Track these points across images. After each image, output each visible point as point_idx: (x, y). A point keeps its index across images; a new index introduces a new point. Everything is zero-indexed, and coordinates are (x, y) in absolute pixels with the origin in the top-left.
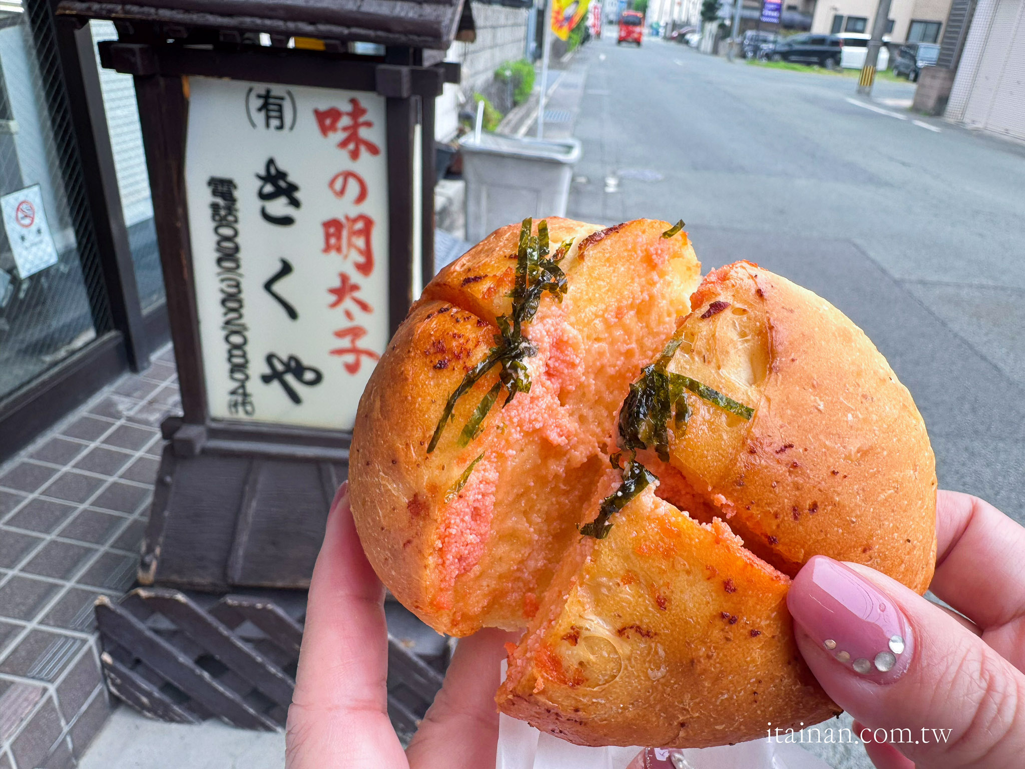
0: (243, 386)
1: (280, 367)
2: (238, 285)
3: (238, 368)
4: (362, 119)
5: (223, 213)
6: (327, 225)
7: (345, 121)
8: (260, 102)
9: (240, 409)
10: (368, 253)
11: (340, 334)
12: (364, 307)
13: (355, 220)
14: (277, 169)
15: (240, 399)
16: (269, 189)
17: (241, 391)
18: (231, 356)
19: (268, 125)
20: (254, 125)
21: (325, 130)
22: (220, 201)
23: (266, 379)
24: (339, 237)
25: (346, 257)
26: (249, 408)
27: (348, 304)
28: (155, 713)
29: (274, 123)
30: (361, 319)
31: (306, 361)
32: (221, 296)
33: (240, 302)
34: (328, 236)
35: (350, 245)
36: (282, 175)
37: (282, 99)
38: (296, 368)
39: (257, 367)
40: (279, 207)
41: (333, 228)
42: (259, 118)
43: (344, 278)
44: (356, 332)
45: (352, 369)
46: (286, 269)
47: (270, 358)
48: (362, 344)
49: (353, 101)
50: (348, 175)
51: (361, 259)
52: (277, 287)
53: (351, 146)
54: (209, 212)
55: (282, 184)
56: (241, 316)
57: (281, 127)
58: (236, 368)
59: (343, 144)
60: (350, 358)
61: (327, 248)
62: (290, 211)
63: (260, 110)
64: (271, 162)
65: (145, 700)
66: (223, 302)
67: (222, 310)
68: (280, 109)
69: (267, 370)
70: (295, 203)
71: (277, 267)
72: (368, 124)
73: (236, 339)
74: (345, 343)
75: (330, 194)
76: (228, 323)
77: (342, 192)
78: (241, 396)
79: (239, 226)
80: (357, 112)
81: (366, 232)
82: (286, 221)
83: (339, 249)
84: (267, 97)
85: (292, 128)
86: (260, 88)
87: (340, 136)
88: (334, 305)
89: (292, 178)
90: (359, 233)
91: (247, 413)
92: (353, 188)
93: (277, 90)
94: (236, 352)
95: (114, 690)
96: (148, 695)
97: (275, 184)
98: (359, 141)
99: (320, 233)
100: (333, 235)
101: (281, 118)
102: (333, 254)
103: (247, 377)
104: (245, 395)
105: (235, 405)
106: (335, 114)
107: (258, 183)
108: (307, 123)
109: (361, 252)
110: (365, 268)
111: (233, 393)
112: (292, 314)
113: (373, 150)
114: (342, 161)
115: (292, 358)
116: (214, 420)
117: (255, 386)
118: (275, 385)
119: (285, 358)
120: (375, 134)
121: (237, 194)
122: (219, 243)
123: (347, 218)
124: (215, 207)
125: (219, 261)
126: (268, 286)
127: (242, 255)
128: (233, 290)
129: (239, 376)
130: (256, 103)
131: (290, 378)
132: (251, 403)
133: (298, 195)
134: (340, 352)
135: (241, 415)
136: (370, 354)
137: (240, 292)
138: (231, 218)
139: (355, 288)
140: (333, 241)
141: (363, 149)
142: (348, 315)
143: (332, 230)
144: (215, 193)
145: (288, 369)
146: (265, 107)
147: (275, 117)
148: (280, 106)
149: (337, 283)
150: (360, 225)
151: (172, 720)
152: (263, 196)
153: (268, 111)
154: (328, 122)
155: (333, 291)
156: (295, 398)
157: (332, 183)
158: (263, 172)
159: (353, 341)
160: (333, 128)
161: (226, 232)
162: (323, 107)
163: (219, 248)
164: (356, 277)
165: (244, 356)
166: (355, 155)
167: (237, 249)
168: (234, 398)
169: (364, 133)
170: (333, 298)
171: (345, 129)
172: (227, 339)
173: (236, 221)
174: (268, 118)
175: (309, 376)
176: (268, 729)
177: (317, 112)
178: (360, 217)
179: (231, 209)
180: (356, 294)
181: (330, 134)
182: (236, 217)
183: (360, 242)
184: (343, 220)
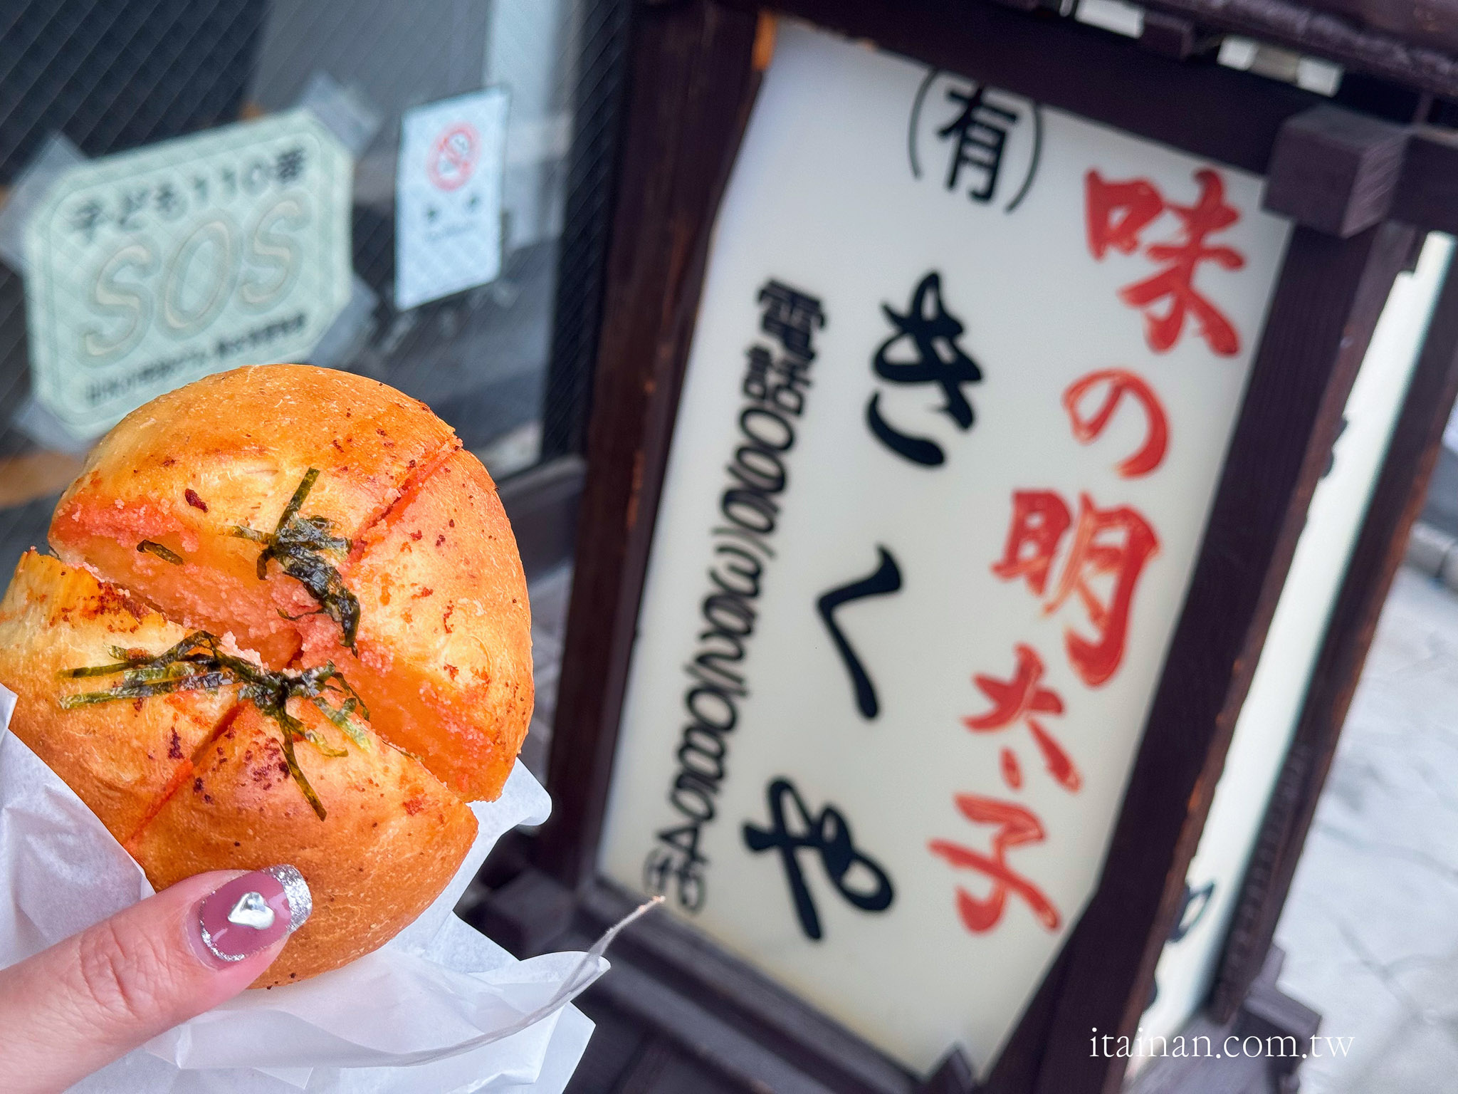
0: (694, 831)
1: (796, 825)
2: (755, 575)
3: (696, 781)
4: (1214, 239)
5: (773, 378)
6: (1028, 501)
7: (1166, 230)
8: (952, 112)
9: (672, 883)
10: (1115, 622)
11: (973, 809)
12: (1060, 766)
13: (1107, 518)
14: (940, 305)
15: (678, 859)
16: (904, 352)
17: (685, 840)
18: (687, 746)
19: (952, 181)
20: (916, 171)
21: (1100, 238)
22: (776, 348)
23: (755, 839)
24: (1049, 549)
25: (1050, 609)
26: (692, 891)
27: (1017, 736)
29: (973, 178)
31: (864, 840)
32: (707, 588)
33: (749, 616)
34: (1019, 533)
35: (1075, 578)
36: (951, 327)
37: (1012, 117)
38: (835, 843)
39: (743, 799)
40: (916, 409)
41: (1041, 515)
42: (938, 154)
43: (1029, 664)
44: (1018, 824)
45: (978, 917)
46: (886, 577)
47: (779, 790)
48: (1022, 860)
49: (1209, 181)
50: (1127, 382)
51: (1092, 634)
52: (851, 616)
53: (1162, 307)
54: (739, 367)
55: (943, 350)
56: (739, 656)
57: (985, 196)
58: (690, 781)
59: (1141, 294)
60: (981, 887)
61: (1009, 566)
62: (940, 429)
63: (945, 132)
64: (932, 282)
66: (709, 605)
67: (702, 625)
68: (998, 149)
69: (763, 819)
70: (962, 414)
71: (865, 565)
72: (1233, 260)
73: (713, 709)
74: (980, 838)
75: (1062, 420)
76: (703, 660)
77: (1096, 426)
78: (683, 854)
79: (803, 426)
80: (1210, 212)
81: (1129, 562)
82: (925, 453)
83: (1038, 580)
84: (973, 103)
85: (1013, 206)
86: (963, 80)
87: (1141, 268)
88: (980, 724)
89: (971, 344)
90: (1108, 557)
91: (684, 900)
92: (1131, 427)
94: (701, 740)
97: (924, 346)
98: (1189, 300)
99: (1002, 516)
100: (1033, 535)
101: (993, 170)
102: (1020, 585)
103: (710, 815)
104: (693, 855)
105: (663, 869)
106: (1142, 202)
107: (885, 330)
109: (1096, 613)
110: (1096, 661)
111: (667, 837)
112: (866, 699)
113: (1223, 337)
115: (830, 812)
116: (604, 884)
117: (722, 843)
118: (772, 861)
119: (815, 808)
120: (1242, 293)
121: (821, 341)
122: (740, 452)
123: (1087, 503)
124: (759, 358)
125: (729, 498)
126: (829, 604)
127: (787, 502)
128: (742, 584)
129: (693, 801)
130: (942, 111)
131: (810, 862)
132: (699, 880)
133: (974, 393)
134: (959, 856)
135: (671, 903)
136: (1038, 901)
137: (755, 593)
138: (788, 399)
139: (1051, 702)
140: (1029, 551)
141: (1192, 324)
142: (1010, 766)
143: (1035, 521)
144: (769, 323)
145: (814, 837)
146: (960, 129)
147: (980, 164)
148: (1002, 136)
149: (1005, 670)
150: (1116, 537)
152: (884, 368)
153: (965, 140)
154: (1117, 217)
155: (987, 685)
156: (811, 925)
157: (1076, 393)
158: (902, 304)
159: (1000, 843)
160: (1126, 238)
161: (769, 430)
163: (738, 466)
164: (1061, 674)
165: (719, 756)
166: (1164, 335)
167: (780, 482)
168: (666, 850)
169: (1210, 280)
170: (983, 705)
171: (1159, 251)
172: (691, 697)
173: (799, 411)
174: (960, 159)
175: (861, 880)
177: (1094, 180)
178: (1126, 515)
179: (795, 375)
180: (1048, 722)
181: (1114, 255)
182: (801, 399)
183: (1104, 585)
184: (1074, 506)
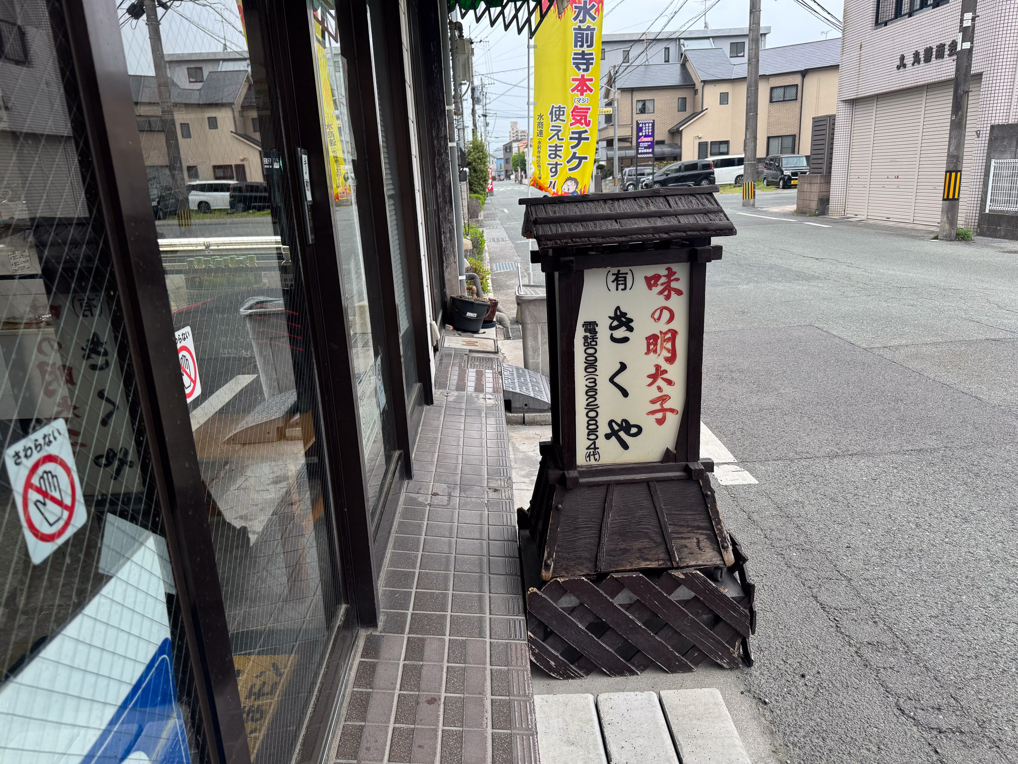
0: (594, 443)
1: (616, 428)
2: (595, 382)
3: (592, 432)
4: (672, 278)
5: (590, 341)
6: (648, 339)
7: (663, 280)
8: (614, 277)
9: (592, 457)
10: (673, 351)
11: (653, 402)
12: (669, 382)
13: (666, 333)
14: (620, 311)
15: (592, 451)
16: (615, 323)
17: (593, 446)
18: (589, 425)
19: (617, 290)
20: (609, 290)
21: (650, 287)
22: (588, 334)
23: (608, 437)
24: (656, 345)
25: (659, 355)
26: (597, 457)
27: (660, 382)
28: (559, 674)
29: (621, 287)
30: (667, 389)
31: (632, 422)
32: (586, 389)
33: (596, 390)
34: (649, 345)
35: (662, 347)
36: (624, 315)
37: (627, 274)
38: (626, 426)
39: (604, 429)
40: (621, 333)
41: (652, 340)
42: (613, 286)
43: (658, 367)
44: (664, 399)
45: (660, 422)
46: (623, 367)
47: (610, 424)
48: (667, 405)
49: (669, 269)
50: (663, 309)
51: (669, 355)
52: (616, 380)
53: (666, 293)
54: (583, 341)
55: (624, 320)
56: (595, 400)
57: (624, 289)
59: (661, 293)
60: (659, 415)
61: (648, 351)
62: (626, 334)
63: (613, 282)
64: (618, 308)
65: (552, 663)
66: (586, 393)
67: (586, 397)
68: (625, 280)
69: (609, 431)
70: (631, 329)
71: (618, 366)
72: (677, 280)
73: (592, 414)
74: (657, 406)
75: (652, 320)
76: (588, 405)
77: (659, 319)
78: (593, 449)
79: (598, 347)
80: (671, 273)
81: (673, 340)
82: (625, 340)
83: (655, 351)
84: (618, 274)
85: (631, 289)
86: (615, 270)
87: (660, 288)
88: (650, 385)
89: (629, 316)
90: (668, 340)
91: (596, 460)
92: (666, 315)
93: (623, 270)
94: (592, 422)
95: (533, 659)
96: (555, 658)
97: (619, 320)
98: (671, 290)
99: (644, 344)
100: (652, 344)
101: (625, 284)
102: (652, 354)
103: (597, 437)
104: (595, 448)
105: (589, 456)
106: (657, 277)
107: (610, 321)
108: (641, 284)
109: (668, 351)
110: (671, 360)
111: (588, 448)
112: (625, 394)
113: (679, 292)
114: (661, 301)
115: (624, 420)
117: (601, 442)
118: (613, 439)
119: (619, 422)
120: (681, 284)
121: (597, 329)
122: (586, 358)
123: (661, 332)
124: (586, 338)
125: (586, 368)
126: (611, 380)
127: (598, 364)
128: (593, 384)
129: (593, 437)
130: (611, 278)
131: (622, 434)
132: (598, 453)
133: (632, 324)
134: (653, 412)
135: (593, 462)
136: (672, 410)
137: (596, 385)
138: (593, 343)
139: (665, 372)
140: (652, 347)
141: (673, 293)
142: (659, 388)
143: (651, 341)
144: (587, 330)
145: (621, 428)
146: (616, 280)
147: (622, 284)
148: (625, 278)
149: (653, 371)
150: (669, 335)
151: (569, 677)
152: (612, 328)
153: (618, 281)
154: (652, 282)
155: (649, 376)
156: (625, 446)
157: (652, 315)
158: (612, 315)
159: (661, 405)
160: (656, 285)
161: (591, 351)
162: (649, 275)
163: (587, 361)
164: (665, 366)
165: (596, 423)
166: (668, 297)
167: (596, 360)
168: (589, 451)
169: (674, 285)
170: (651, 380)
171: (662, 284)
172: (587, 414)
173: (596, 345)
174: (618, 285)
175: (634, 430)
176: (633, 673)
177: (646, 278)
178: (669, 330)
179: (594, 338)
180: (665, 376)
181: (653, 288)
182: (596, 342)
183: (669, 345)
184: (659, 334)
